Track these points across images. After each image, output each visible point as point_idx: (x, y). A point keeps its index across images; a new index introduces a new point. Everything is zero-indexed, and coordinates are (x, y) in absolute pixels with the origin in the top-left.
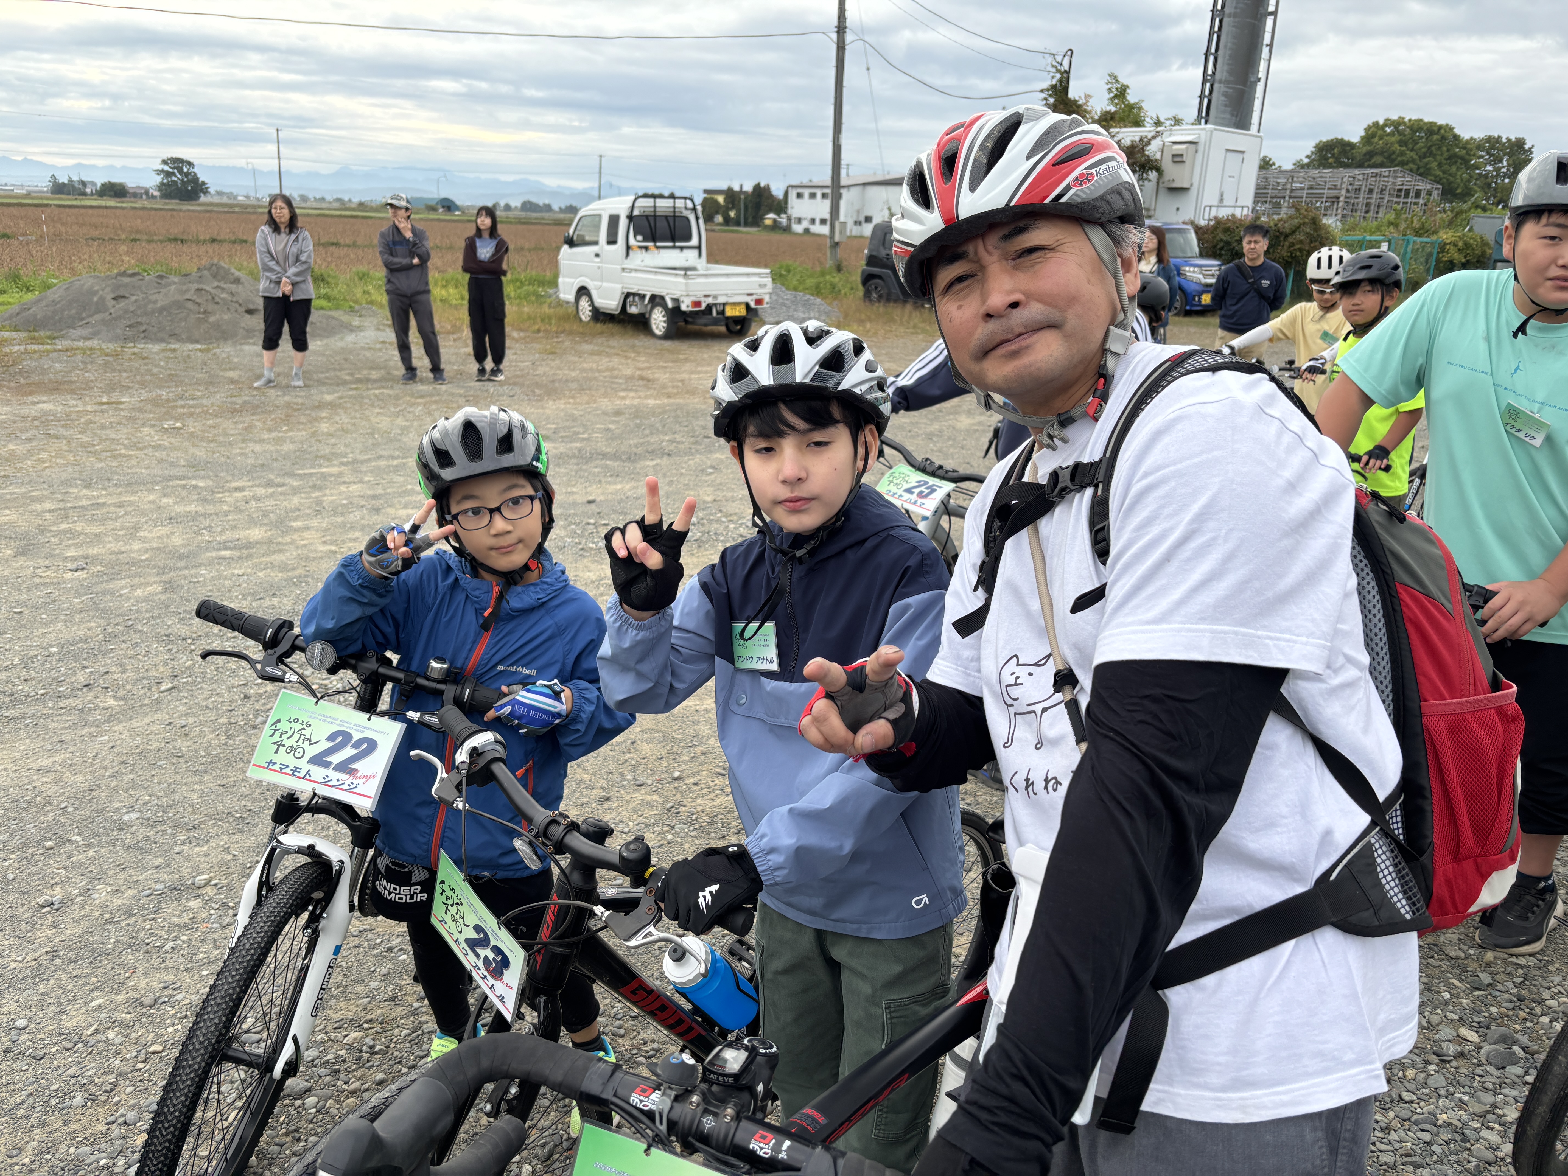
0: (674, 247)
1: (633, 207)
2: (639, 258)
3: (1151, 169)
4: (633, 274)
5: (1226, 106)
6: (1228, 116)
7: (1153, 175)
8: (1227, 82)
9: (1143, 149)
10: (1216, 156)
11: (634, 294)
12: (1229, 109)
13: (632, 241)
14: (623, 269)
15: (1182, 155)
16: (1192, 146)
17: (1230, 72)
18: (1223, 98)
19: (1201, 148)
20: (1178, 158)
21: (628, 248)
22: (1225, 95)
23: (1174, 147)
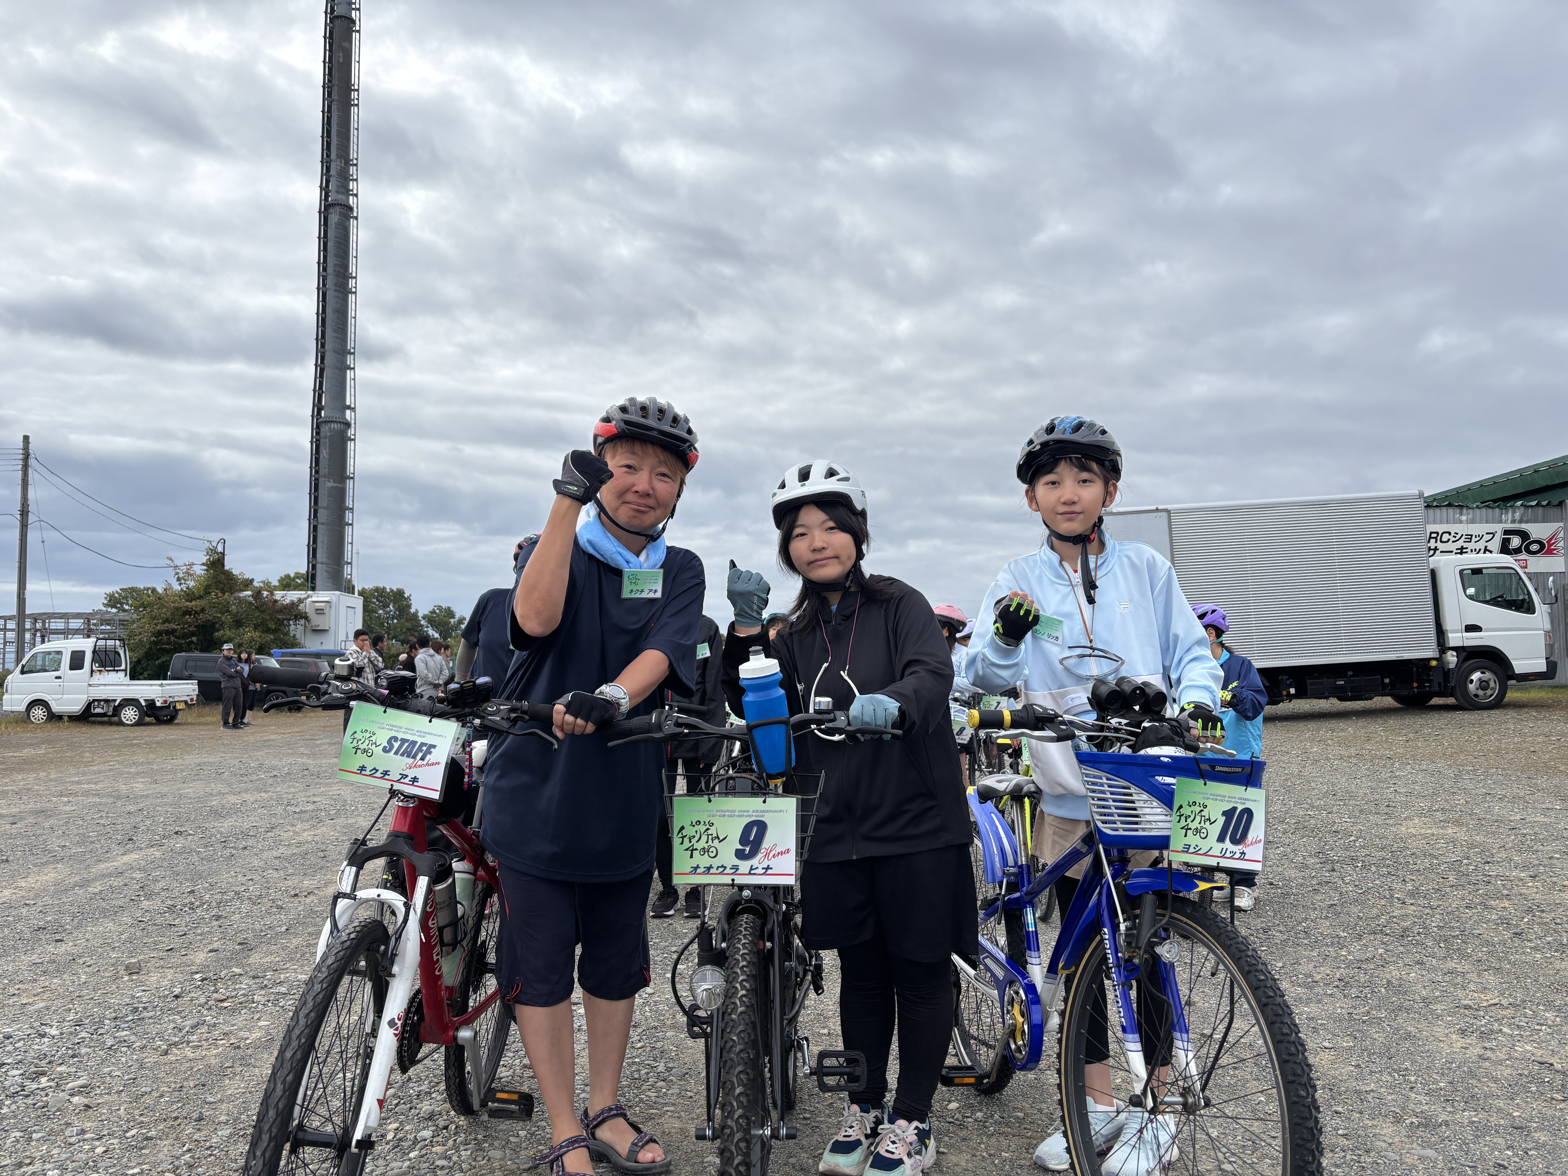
0: (114, 670)
1: (95, 646)
2: (98, 678)
3: (301, 618)
4: (101, 687)
5: (327, 579)
6: (330, 584)
7: (302, 622)
8: (326, 564)
9: (298, 606)
10: (343, 610)
11: (99, 701)
12: (329, 582)
13: (94, 668)
14: (90, 685)
15: (323, 610)
16: (327, 604)
19: (333, 606)
20: (320, 612)
21: (92, 671)
22: (327, 571)
23: (317, 604)
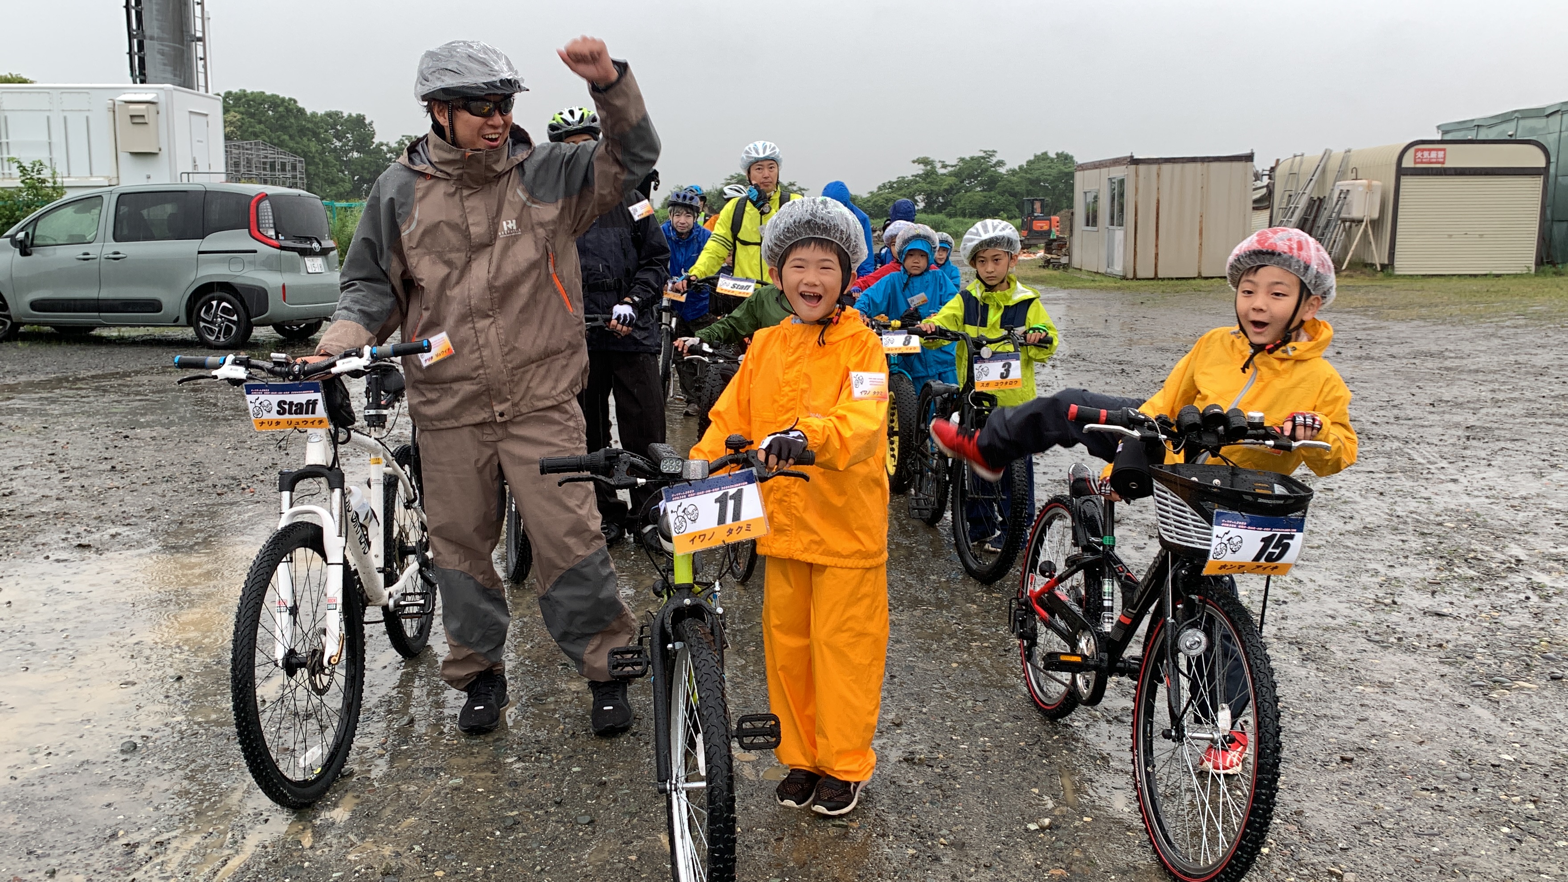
5: (165, 65)
6: (170, 76)
8: (159, 39)
10: (180, 120)
12: (169, 68)
15: (143, 116)
16: (151, 106)
17: (161, 28)
18: (159, 56)
19: (162, 108)
20: (137, 120)
22: (161, 53)
23: (132, 106)
